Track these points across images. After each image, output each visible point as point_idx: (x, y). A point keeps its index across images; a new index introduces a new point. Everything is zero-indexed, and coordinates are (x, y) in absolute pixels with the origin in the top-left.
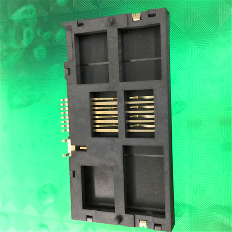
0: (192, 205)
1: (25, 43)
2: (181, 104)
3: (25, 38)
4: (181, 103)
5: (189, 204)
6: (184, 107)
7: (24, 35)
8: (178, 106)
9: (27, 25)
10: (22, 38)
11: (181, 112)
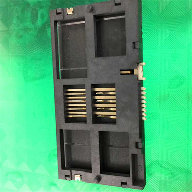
0: (189, 170)
1: (39, 23)
2: (181, 79)
3: (39, 19)
4: (181, 77)
5: (186, 169)
6: (183, 82)
7: (39, 16)
8: (177, 80)
9: (41, 7)
10: (37, 19)
11: (180, 86)
